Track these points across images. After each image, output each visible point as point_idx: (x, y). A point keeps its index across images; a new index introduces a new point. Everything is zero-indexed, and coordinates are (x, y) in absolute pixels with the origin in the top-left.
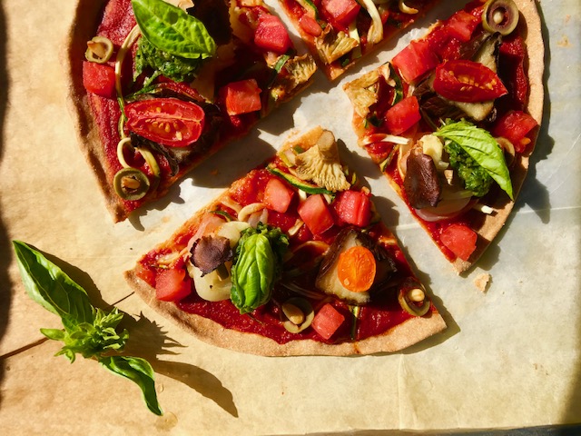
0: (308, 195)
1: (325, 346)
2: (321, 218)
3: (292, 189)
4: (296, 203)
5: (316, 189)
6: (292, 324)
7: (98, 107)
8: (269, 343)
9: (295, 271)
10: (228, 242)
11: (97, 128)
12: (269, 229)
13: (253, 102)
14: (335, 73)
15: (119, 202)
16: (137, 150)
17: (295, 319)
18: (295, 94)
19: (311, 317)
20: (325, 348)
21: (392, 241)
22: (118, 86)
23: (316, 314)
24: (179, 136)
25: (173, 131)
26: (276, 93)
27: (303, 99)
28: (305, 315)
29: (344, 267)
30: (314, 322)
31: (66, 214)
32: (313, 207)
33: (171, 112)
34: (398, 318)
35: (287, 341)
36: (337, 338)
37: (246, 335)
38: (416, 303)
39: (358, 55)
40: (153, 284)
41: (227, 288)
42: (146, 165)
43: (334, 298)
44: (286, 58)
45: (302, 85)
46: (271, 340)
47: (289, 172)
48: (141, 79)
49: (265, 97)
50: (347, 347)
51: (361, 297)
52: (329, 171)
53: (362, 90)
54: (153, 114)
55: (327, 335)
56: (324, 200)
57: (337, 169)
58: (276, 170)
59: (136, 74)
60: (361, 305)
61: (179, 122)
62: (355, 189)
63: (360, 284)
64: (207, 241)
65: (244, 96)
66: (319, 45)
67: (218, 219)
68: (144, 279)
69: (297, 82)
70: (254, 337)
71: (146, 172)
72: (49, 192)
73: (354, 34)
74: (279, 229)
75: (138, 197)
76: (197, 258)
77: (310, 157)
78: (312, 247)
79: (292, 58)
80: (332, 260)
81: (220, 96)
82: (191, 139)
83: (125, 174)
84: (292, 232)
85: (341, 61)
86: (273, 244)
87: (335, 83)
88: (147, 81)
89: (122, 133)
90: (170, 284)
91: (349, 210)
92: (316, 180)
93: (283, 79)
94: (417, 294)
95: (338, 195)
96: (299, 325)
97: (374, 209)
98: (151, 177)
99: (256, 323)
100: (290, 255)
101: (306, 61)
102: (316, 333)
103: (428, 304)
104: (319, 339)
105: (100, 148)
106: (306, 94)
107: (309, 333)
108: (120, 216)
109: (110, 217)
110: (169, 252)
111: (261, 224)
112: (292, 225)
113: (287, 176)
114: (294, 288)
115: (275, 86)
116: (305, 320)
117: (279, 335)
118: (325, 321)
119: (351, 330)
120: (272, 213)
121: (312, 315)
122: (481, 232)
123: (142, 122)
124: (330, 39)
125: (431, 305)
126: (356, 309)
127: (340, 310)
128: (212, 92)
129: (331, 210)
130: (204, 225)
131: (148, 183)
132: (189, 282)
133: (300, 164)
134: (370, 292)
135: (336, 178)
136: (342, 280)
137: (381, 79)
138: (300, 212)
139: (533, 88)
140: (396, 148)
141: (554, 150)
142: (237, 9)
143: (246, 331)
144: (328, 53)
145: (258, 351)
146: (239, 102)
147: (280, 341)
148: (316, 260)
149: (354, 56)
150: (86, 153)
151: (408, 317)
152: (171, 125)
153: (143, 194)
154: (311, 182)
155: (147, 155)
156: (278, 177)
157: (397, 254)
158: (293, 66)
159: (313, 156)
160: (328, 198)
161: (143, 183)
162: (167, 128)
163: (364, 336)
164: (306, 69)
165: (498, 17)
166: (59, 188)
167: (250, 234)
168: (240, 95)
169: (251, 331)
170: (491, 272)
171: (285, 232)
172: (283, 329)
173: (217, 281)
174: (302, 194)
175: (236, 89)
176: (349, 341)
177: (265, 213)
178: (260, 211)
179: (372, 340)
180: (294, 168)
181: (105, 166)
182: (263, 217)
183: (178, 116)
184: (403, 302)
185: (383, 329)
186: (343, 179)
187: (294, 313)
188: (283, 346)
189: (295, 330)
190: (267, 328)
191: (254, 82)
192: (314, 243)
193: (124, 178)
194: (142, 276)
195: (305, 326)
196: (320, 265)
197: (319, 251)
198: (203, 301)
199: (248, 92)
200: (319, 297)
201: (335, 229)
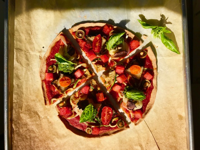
0: (117, 81)
1: (154, 77)
2: (122, 78)
3: (115, 85)
4: (119, 84)
5: (115, 79)
6: (148, 85)
7: (102, 131)
8: (153, 91)
9: (135, 84)
10: (128, 101)
11: (107, 132)
12: (125, 91)
13: (101, 95)
14: (94, 74)
15: (125, 127)
16: (112, 122)
17: (147, 85)
18: (99, 84)
19: (147, 80)
20: (155, 77)
21: (128, 60)
22: (98, 127)
23: (146, 79)
24: (110, 113)
25: (109, 114)
26: (99, 89)
27: (100, 82)
28: (146, 82)
29: (135, 73)
30: (148, 80)
31: (127, 140)
32: (120, 80)
33: (105, 114)
34: (148, 58)
35: (153, 86)
36: (152, 74)
37: (151, 96)
38: (144, 54)
39: (90, 69)
40: (138, 119)
41: (140, 101)
42: (115, 120)
43: (143, 75)
44: (91, 86)
45: (97, 83)
46: (153, 90)
47: (111, 85)
48: (95, 121)
49: (100, 92)
50: (155, 71)
51: (142, 68)
52: (111, 75)
53: (98, 69)
54: (106, 119)
55: (151, 77)
56: (118, 77)
57: (110, 73)
58: (110, 88)
59: (94, 122)
60: (144, 68)
61: (107, 112)
62: (115, 69)
63: (139, 69)
64: (128, 106)
65: (100, 97)
66: (87, 78)
67: (122, 103)
68: (137, 121)
69: (96, 84)
70: (152, 94)
71: (117, 121)
72: (122, 144)
73: (85, 70)
74: (125, 88)
75: (124, 122)
76: (132, 109)
77: (107, 80)
78: (129, 80)
79: (91, 85)
80: (133, 75)
81: (100, 102)
82: (111, 110)
83: (118, 125)
84: (125, 85)
85: (91, 73)
86: (129, 90)
87: (96, 74)
88: (96, 120)
89: (108, 126)
90: (138, 115)
91: (120, 71)
92: (113, 79)
93: (96, 87)
94: (142, 54)
95: (116, 73)
96: (149, 83)
97: (120, 64)
98: (119, 119)
99: (148, 94)
100: (131, 85)
101: (92, 82)
102: (151, 79)
103: (144, 51)
104: (153, 78)
105: (112, 131)
106: (98, 81)
107: (151, 81)
108: (128, 127)
109: (128, 129)
110: (130, 115)
111: (123, 93)
112: (124, 85)
113: (112, 86)
114: (140, 84)
115: (97, 89)
116: (148, 82)
117: (151, 88)
118: (148, 77)
119: (150, 70)
120: (121, 90)
121: (146, 80)
122: (132, 38)
123: (107, 121)
124: (86, 76)
125: (144, 50)
126: (145, 69)
127: (145, 73)
128: (99, 104)
129: (120, 75)
130: (124, 106)
131: (120, 120)
132: (138, 110)
133: (109, 82)
134: (141, 66)
135: (112, 74)
136: (138, 73)
137: (96, 64)
138: (121, 83)
139: (97, 25)
140: (112, 60)
141: (112, 19)
142: (80, 98)
143: (150, 97)
144: (89, 76)
145: (155, 94)
146: (101, 98)
147: (153, 88)
148: (133, 79)
149: (90, 70)
150: (113, 135)
151: (147, 56)
152: (108, 114)
153: (123, 121)
154: (113, 80)
155: (114, 120)
156: (112, 88)
157: (131, 58)
158: (93, 85)
159: (107, 79)
160: (118, 76)
161: (120, 121)
162: (108, 115)
163: (152, 67)
164: (93, 82)
165: (80, 35)
166: (121, 142)
167: (126, 95)
168: (100, 98)
169: (150, 95)
170: (142, 35)
171: (126, 86)
172: (150, 87)
173: (138, 104)
174: (116, 82)
175: (99, 99)
176: (153, 70)
177: (121, 91)
178: (120, 93)
179: (153, 65)
180: (110, 84)
181: (116, 130)
182: (122, 92)
183: (106, 113)
184: (143, 57)
185: (150, 62)
186: (113, 72)
187: (146, 84)
188: (154, 87)
189: (150, 84)
190: (150, 91)
191: (97, 94)
192: (128, 79)
193: (120, 125)
194: (136, 122)
195: (149, 82)
196: (134, 78)
197: (130, 78)
198: (143, 107)
199: (99, 96)
200: (142, 78)
201: (125, 74)
